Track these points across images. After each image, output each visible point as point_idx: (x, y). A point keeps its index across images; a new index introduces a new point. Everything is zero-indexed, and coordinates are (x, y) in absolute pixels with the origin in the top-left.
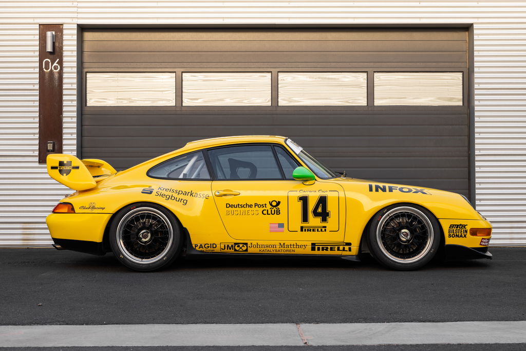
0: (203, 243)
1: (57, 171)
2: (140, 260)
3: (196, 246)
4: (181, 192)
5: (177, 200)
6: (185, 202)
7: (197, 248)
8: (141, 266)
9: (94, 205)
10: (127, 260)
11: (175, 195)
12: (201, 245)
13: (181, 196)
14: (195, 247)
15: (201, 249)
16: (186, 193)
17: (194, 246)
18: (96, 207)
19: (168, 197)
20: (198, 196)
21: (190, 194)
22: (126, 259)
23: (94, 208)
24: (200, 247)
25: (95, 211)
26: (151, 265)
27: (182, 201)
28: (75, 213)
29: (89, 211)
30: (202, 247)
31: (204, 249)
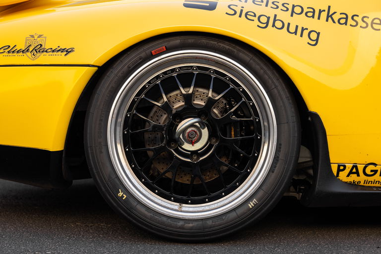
0: (361, 161)
2: (176, 205)
3: (341, 167)
4: (298, 10)
5: (292, 29)
6: (314, 36)
7: (343, 176)
8: (181, 223)
9: (40, 41)
10: (139, 207)
11: (285, 17)
12: (355, 166)
13: (300, 21)
14: (339, 170)
15: (354, 177)
16: (312, 13)
17: (334, 168)
18: (47, 47)
19: (264, 19)
20: (350, 21)
21: (324, 14)
22: (135, 203)
23: (39, 49)
24: (351, 173)
26: (210, 223)
27: (306, 33)
30: (357, 173)
31: (362, 178)
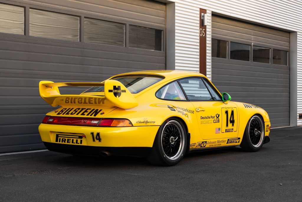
1: (112, 93)
18: (149, 121)
23: (147, 122)
25: (148, 124)
28: (133, 126)
29: (144, 124)
30: (191, 146)
